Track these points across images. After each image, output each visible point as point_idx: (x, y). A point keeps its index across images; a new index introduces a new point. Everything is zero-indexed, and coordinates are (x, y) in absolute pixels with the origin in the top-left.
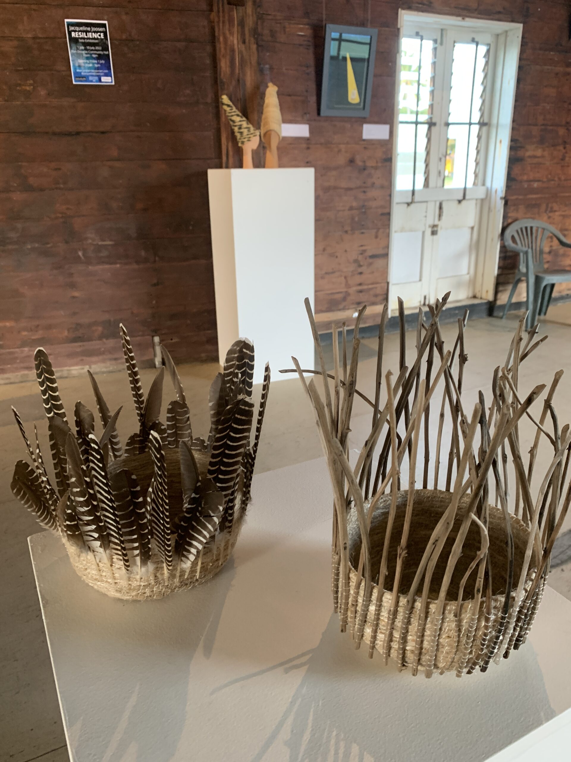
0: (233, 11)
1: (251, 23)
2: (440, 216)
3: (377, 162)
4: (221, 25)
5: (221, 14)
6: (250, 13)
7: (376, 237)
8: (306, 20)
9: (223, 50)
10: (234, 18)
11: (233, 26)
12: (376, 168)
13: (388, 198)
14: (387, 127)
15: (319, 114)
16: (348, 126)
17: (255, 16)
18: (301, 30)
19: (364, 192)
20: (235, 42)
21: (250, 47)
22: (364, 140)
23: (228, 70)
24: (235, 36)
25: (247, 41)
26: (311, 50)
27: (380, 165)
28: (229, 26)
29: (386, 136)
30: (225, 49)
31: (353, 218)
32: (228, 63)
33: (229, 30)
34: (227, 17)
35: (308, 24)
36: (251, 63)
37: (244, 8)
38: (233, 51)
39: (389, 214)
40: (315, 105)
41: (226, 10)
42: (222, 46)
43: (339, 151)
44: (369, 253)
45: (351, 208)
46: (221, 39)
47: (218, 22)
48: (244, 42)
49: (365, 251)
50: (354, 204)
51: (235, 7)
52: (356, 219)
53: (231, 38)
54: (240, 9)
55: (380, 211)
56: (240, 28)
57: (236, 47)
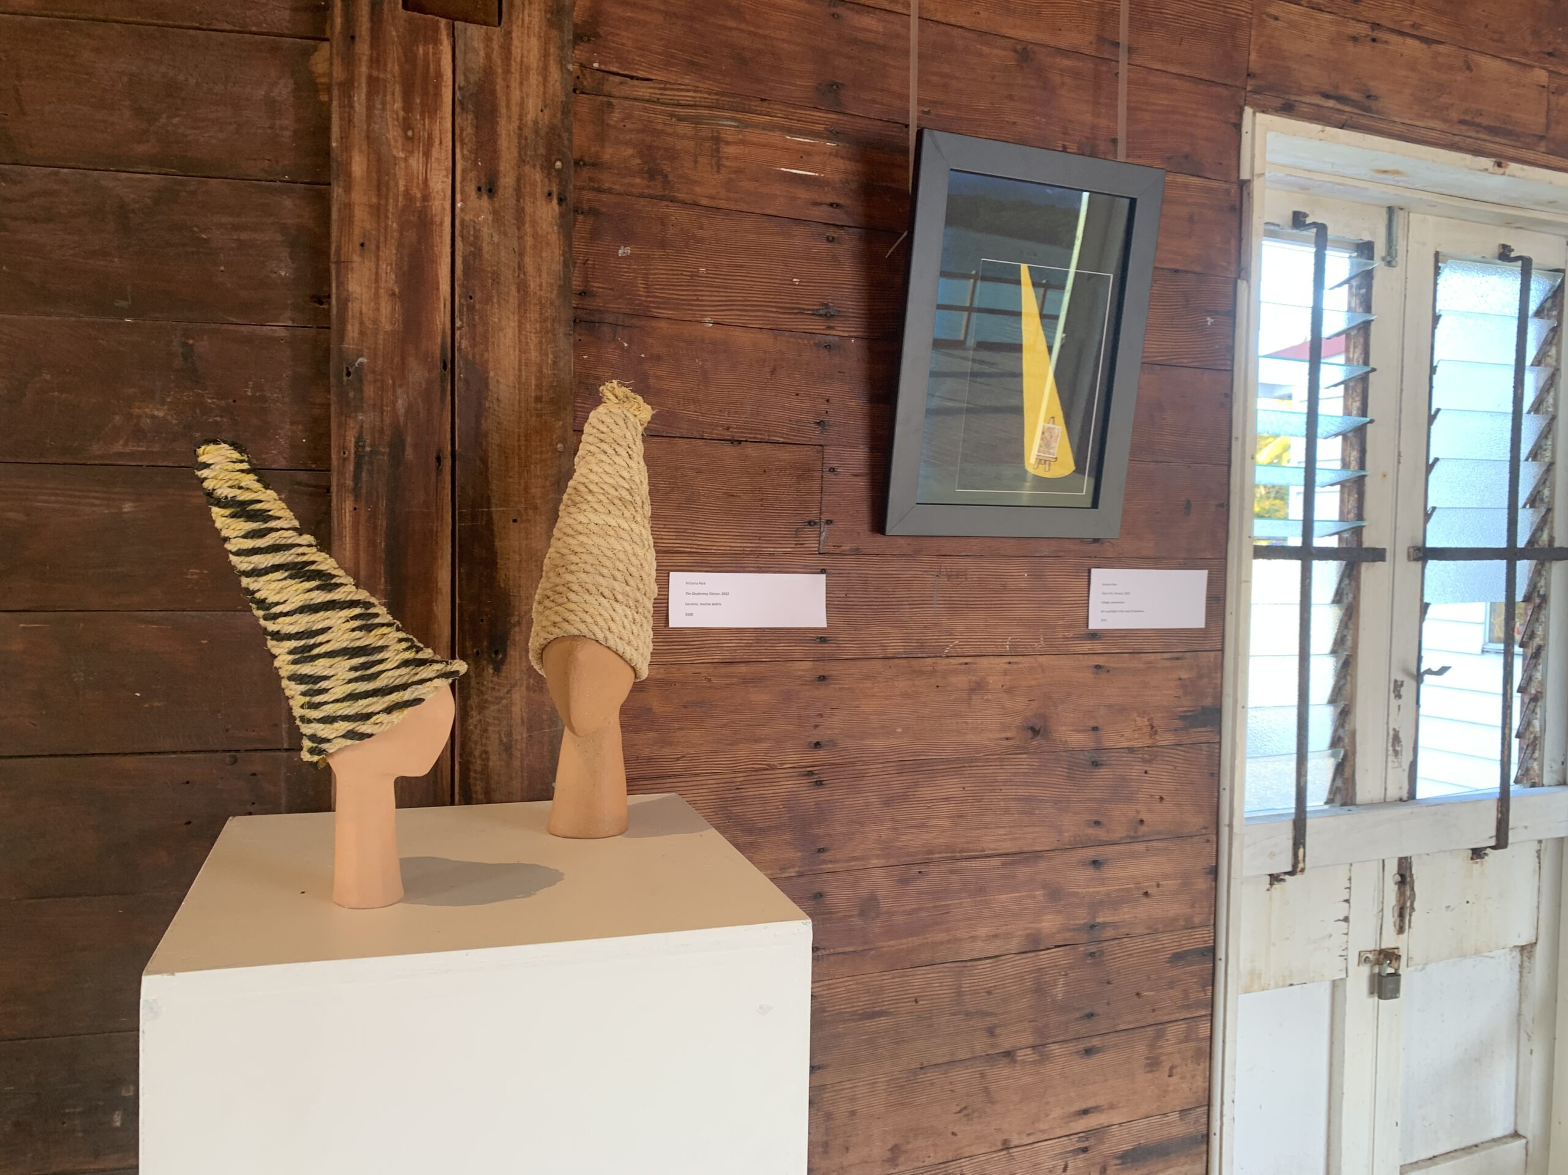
0: (437, 42)
1: (533, 106)
2: (1403, 913)
3: (1153, 730)
4: (360, 98)
5: (363, 48)
6: (533, 58)
7: (1153, 1064)
8: (824, 118)
9: (360, 214)
10: (439, 75)
11: (431, 109)
12: (1150, 755)
13: (1202, 884)
14: (1198, 579)
15: (879, 524)
16: (1018, 573)
17: (555, 73)
18: (802, 156)
19: (1096, 863)
20: (440, 183)
21: (520, 213)
22: (1095, 635)
23: (387, 316)
24: (441, 153)
25: (507, 181)
26: (848, 245)
27: (1166, 739)
28: (408, 107)
29: (1195, 618)
30: (378, 211)
31: (1040, 990)
32: (389, 280)
33: (406, 125)
34: (394, 66)
35: (833, 134)
36: (522, 287)
37: (497, 32)
38: (424, 223)
39: (1210, 953)
40: (860, 486)
41: (393, 33)
42: (361, 197)
43: (978, 687)
44: (1121, 1141)
45: (1034, 945)
46: (358, 166)
47: (348, 86)
48: (489, 188)
49: (1098, 1133)
50: (1049, 923)
51: (443, 22)
52: (1059, 991)
53: (416, 163)
54: (474, 33)
55: (1170, 943)
56: (467, 122)
57: (440, 205)
